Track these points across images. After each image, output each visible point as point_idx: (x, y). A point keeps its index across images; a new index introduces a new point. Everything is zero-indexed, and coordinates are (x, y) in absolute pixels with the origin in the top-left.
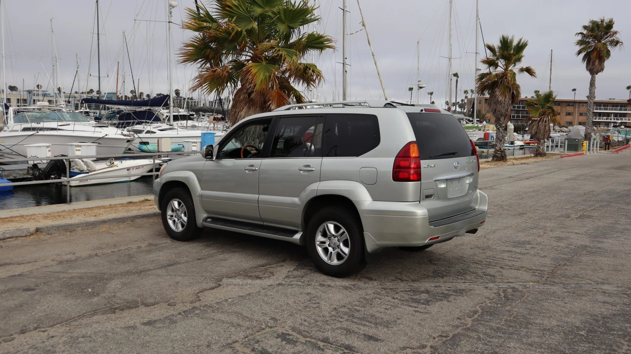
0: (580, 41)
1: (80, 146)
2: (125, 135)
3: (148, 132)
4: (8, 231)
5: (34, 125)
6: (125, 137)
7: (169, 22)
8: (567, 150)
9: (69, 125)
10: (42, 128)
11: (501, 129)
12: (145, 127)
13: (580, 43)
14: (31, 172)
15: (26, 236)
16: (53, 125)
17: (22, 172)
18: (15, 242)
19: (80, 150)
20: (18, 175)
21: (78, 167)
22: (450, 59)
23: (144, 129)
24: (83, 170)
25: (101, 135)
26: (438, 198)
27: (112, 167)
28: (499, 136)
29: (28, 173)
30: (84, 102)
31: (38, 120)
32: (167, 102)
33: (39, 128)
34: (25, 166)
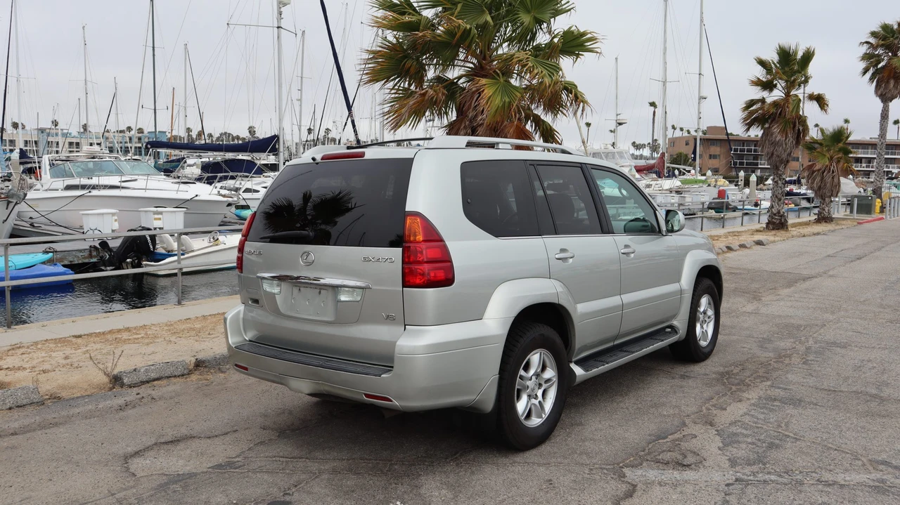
0: (866, 54)
1: (161, 213)
2: (224, 196)
3: (248, 190)
4: (152, 367)
5: (84, 181)
6: (225, 199)
7: (278, 27)
8: (857, 213)
9: (136, 180)
10: (97, 186)
11: (779, 182)
12: (243, 183)
13: (866, 57)
14: (94, 253)
15: (183, 375)
16: (114, 180)
17: (82, 254)
18: (170, 388)
19: (160, 219)
20: (75, 259)
21: (165, 245)
22: (664, 83)
23: (241, 186)
24: (172, 251)
25: (188, 196)
27: (217, 245)
28: (776, 193)
29: (91, 256)
30: (149, 146)
31: (89, 173)
32: (275, 145)
33: (90, 186)
34: (86, 246)
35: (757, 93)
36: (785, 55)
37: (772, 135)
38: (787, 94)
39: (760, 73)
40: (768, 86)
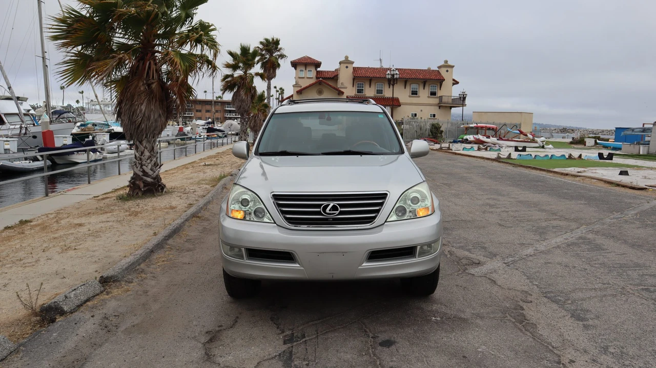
4: (78, 291)
15: (103, 292)
35: (228, 72)
36: (245, 50)
37: (240, 96)
38: (245, 73)
39: (230, 60)
40: (235, 67)
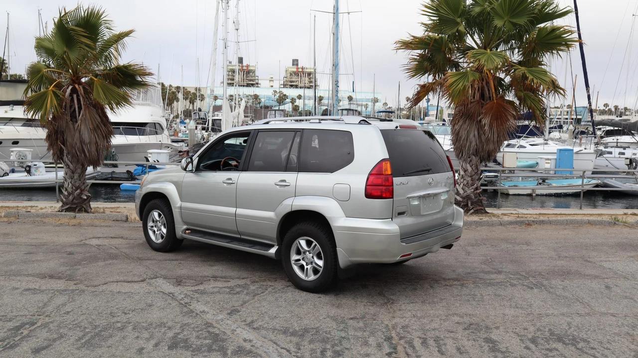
26: (412, 215)
